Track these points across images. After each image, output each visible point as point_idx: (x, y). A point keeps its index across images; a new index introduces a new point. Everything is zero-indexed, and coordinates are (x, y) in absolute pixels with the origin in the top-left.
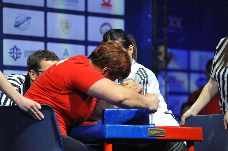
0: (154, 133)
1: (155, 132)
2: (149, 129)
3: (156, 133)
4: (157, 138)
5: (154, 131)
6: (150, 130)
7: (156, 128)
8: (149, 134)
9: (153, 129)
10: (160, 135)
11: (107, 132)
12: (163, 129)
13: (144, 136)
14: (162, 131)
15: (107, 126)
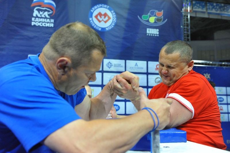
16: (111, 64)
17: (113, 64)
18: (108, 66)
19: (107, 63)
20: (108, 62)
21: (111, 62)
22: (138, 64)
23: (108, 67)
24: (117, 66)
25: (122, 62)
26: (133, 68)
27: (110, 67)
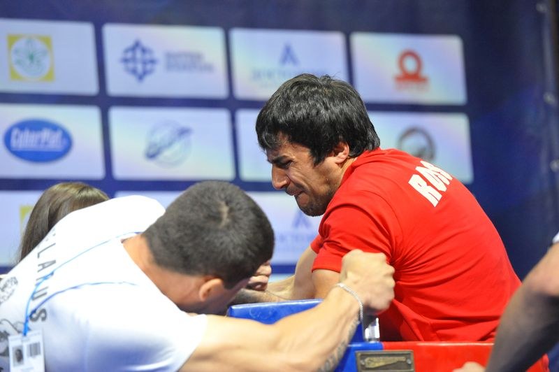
0: (377, 365)
1: (379, 362)
2: (359, 354)
3: (382, 364)
5: (375, 359)
6: (363, 357)
7: (382, 349)
8: (359, 367)
9: (373, 352)
10: (398, 371)
12: (407, 351)
14: (403, 359)
17: (158, 55)
18: (131, 65)
19: (127, 51)
20: (130, 43)
21: (146, 43)
22: (298, 51)
23: (134, 71)
24: (185, 67)
25: (206, 41)
26: (269, 74)
27: (145, 73)
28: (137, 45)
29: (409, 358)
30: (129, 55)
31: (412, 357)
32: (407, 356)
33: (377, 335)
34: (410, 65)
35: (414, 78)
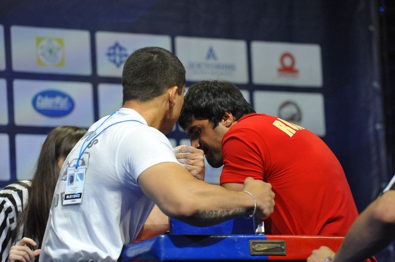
0: (263, 249)
1: (264, 247)
2: (251, 242)
4: (270, 258)
5: (261, 245)
6: (254, 244)
7: (266, 239)
8: (252, 250)
9: (260, 241)
10: (276, 253)
11: (163, 248)
12: (282, 241)
13: (242, 255)
14: (279, 245)
15: (162, 238)
16: (123, 52)
17: (130, 51)
18: (112, 58)
19: (110, 48)
20: (112, 44)
21: (122, 44)
23: (114, 62)
26: (199, 66)
27: (121, 62)
28: (117, 45)
29: (283, 245)
30: (112, 51)
31: (285, 245)
32: (282, 244)
33: (263, 231)
34: (288, 62)
35: (290, 70)
